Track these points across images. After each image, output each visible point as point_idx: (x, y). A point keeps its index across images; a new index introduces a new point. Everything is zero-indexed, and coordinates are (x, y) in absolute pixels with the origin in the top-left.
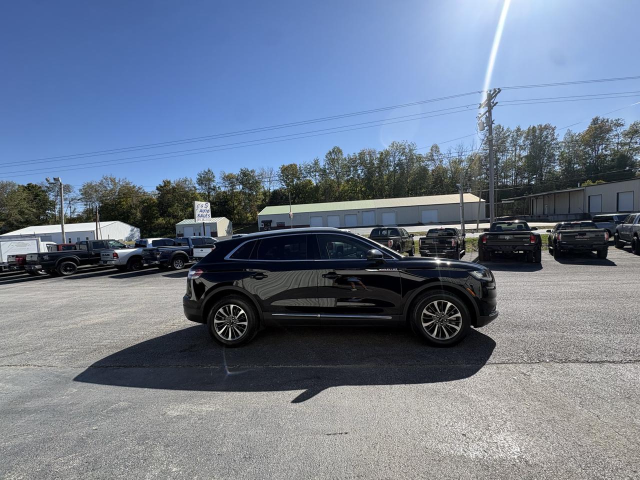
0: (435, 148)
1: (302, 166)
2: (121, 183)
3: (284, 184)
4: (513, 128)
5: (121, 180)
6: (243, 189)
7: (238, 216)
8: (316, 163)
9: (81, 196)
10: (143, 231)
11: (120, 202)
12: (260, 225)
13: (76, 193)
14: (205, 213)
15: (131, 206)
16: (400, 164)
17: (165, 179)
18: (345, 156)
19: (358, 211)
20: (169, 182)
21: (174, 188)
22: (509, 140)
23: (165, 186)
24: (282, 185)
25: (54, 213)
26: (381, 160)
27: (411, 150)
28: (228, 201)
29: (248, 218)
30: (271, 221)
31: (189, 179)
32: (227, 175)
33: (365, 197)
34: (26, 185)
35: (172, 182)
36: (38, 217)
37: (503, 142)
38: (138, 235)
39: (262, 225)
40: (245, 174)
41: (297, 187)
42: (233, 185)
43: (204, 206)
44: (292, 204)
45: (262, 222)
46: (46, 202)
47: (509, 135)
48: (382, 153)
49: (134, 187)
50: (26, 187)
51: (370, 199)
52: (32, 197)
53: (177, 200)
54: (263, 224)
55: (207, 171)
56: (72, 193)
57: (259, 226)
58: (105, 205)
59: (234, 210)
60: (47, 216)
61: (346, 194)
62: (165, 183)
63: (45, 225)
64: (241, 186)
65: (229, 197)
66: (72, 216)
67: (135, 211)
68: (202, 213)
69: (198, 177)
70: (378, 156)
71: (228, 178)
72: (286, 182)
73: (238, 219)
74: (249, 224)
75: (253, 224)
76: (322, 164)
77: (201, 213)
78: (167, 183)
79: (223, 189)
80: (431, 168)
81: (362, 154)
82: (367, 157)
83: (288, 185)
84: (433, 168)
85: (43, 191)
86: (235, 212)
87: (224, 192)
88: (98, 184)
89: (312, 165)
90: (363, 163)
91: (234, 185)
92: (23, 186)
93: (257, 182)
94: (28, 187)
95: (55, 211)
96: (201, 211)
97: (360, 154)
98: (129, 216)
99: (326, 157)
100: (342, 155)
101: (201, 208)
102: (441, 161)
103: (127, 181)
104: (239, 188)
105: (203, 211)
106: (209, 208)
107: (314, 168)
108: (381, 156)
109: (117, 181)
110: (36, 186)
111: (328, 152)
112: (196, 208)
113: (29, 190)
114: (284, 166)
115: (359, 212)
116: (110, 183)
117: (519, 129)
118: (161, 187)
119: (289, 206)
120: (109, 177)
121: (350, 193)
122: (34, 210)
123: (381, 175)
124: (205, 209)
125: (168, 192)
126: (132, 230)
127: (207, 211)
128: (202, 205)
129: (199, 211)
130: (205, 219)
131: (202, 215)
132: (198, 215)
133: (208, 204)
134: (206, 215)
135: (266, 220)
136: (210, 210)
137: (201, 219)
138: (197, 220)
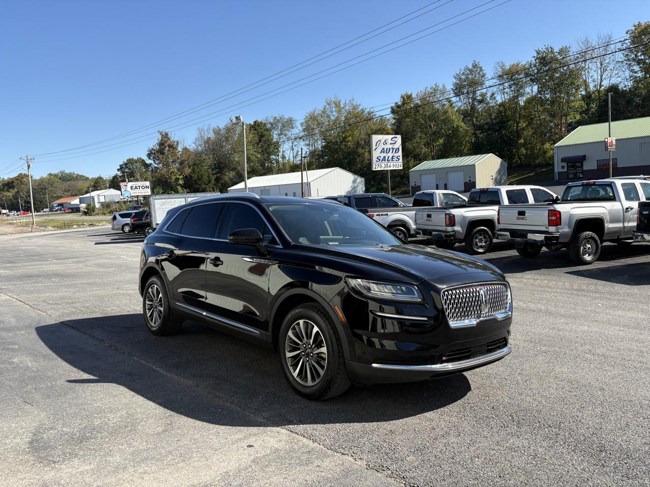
2: (347, 108)
3: (636, 68)
5: (347, 102)
6: (539, 92)
7: (527, 149)
9: (303, 134)
10: (370, 182)
11: (345, 138)
12: (558, 167)
13: (298, 130)
14: (390, 155)
15: (358, 143)
17: (403, 93)
20: (409, 97)
21: (417, 107)
23: (403, 104)
24: (632, 71)
25: (277, 158)
28: (509, 121)
29: (545, 152)
30: (583, 158)
31: (441, 87)
32: (508, 68)
34: (252, 123)
35: (414, 96)
36: (263, 165)
38: (362, 188)
39: (563, 167)
40: (544, 59)
42: (518, 87)
43: (390, 142)
44: (615, 119)
45: (563, 160)
46: (271, 144)
49: (363, 111)
50: (252, 126)
52: (257, 139)
53: (420, 128)
54: (565, 164)
55: (470, 67)
56: (295, 129)
58: (328, 143)
59: (519, 137)
60: (271, 162)
62: (404, 99)
63: (270, 175)
64: (535, 87)
65: (509, 113)
66: (295, 162)
67: (363, 151)
68: (385, 154)
69: (455, 81)
71: (511, 76)
73: (526, 155)
77: (382, 155)
78: (407, 99)
79: (499, 99)
85: (267, 130)
86: (522, 141)
87: (502, 105)
88: (320, 112)
91: (521, 87)
92: (250, 125)
93: (572, 73)
94: (255, 125)
95: (278, 156)
96: (383, 151)
98: (356, 159)
103: (355, 104)
104: (532, 90)
105: (388, 151)
106: (398, 144)
109: (342, 106)
110: (261, 123)
112: (374, 147)
113: (255, 130)
114: (639, 25)
116: (334, 109)
118: (398, 107)
119: (607, 124)
120: (333, 100)
122: (259, 156)
124: (391, 146)
125: (407, 114)
126: (354, 181)
127: (394, 150)
128: (385, 141)
129: (380, 151)
130: (389, 164)
131: (385, 157)
132: (377, 158)
133: (396, 138)
134: (393, 157)
135: (573, 155)
136: (400, 148)
137: (383, 165)
138: (374, 167)
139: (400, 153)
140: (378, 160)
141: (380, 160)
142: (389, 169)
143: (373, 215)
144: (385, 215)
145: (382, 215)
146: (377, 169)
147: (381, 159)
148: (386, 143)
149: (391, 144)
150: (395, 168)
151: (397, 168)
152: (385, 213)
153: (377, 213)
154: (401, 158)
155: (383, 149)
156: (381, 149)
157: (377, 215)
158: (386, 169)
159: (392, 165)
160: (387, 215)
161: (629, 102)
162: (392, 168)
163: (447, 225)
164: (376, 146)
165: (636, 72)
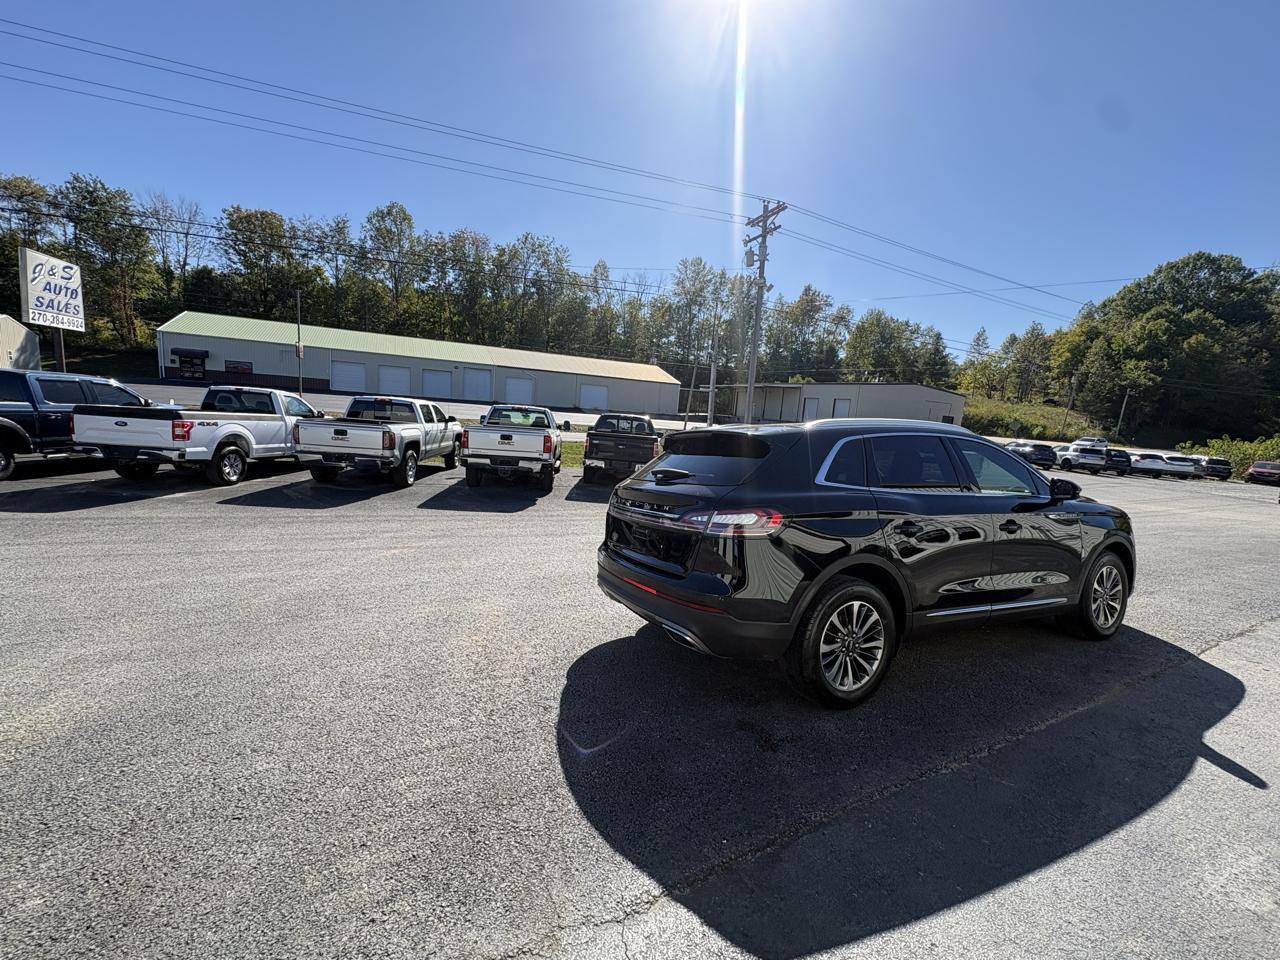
0: (602, 269)
1: (298, 225)
3: (235, 258)
4: (718, 271)
8: (340, 229)
12: (165, 360)
14: (62, 299)
16: (537, 282)
18: (417, 232)
19: (456, 365)
22: (711, 288)
24: (229, 259)
26: (500, 266)
27: (559, 260)
30: (205, 355)
33: (459, 336)
37: (702, 289)
39: (172, 361)
40: (89, 194)
41: (278, 277)
43: (60, 273)
45: (174, 352)
47: (710, 280)
48: (504, 250)
51: (468, 342)
54: (176, 358)
57: (161, 363)
61: (414, 321)
64: (70, 229)
68: (52, 296)
70: (495, 253)
72: (245, 256)
74: (103, 350)
75: (120, 352)
76: (355, 235)
77: (48, 296)
80: (593, 305)
81: (458, 240)
82: (469, 250)
83: (248, 264)
84: (596, 306)
89: (327, 229)
90: (459, 261)
93: (139, 231)
96: (47, 287)
97: (454, 237)
99: (369, 220)
100: (410, 227)
101: (49, 278)
102: (610, 297)
105: (58, 290)
106: (76, 282)
107: (334, 240)
108: (501, 255)
111: (374, 209)
112: (30, 276)
114: (239, 209)
115: (456, 368)
117: (723, 275)
121: (424, 320)
123: (497, 296)
124: (63, 283)
127: (69, 291)
128: (52, 270)
129: (42, 286)
130: (61, 317)
131: (52, 301)
132: (38, 299)
133: (72, 268)
134: (67, 304)
135: (188, 348)
136: (80, 291)
137: (49, 315)
138: (31, 316)
139: (79, 301)
140: (39, 304)
141: (42, 304)
142: (60, 326)
143: (192, 423)
144: (213, 424)
145: (208, 424)
146: (37, 322)
147: (46, 303)
148: (54, 274)
149: (62, 278)
150: (71, 328)
151: (75, 329)
152: (213, 421)
153: (200, 421)
154: (81, 310)
155: (49, 283)
156: (45, 281)
157: (199, 424)
158: (55, 325)
159: (65, 321)
160: (216, 424)
161: (228, 295)
162: (66, 327)
163: (384, 448)
164: (34, 272)
165: (235, 263)
